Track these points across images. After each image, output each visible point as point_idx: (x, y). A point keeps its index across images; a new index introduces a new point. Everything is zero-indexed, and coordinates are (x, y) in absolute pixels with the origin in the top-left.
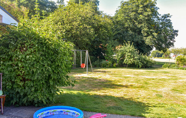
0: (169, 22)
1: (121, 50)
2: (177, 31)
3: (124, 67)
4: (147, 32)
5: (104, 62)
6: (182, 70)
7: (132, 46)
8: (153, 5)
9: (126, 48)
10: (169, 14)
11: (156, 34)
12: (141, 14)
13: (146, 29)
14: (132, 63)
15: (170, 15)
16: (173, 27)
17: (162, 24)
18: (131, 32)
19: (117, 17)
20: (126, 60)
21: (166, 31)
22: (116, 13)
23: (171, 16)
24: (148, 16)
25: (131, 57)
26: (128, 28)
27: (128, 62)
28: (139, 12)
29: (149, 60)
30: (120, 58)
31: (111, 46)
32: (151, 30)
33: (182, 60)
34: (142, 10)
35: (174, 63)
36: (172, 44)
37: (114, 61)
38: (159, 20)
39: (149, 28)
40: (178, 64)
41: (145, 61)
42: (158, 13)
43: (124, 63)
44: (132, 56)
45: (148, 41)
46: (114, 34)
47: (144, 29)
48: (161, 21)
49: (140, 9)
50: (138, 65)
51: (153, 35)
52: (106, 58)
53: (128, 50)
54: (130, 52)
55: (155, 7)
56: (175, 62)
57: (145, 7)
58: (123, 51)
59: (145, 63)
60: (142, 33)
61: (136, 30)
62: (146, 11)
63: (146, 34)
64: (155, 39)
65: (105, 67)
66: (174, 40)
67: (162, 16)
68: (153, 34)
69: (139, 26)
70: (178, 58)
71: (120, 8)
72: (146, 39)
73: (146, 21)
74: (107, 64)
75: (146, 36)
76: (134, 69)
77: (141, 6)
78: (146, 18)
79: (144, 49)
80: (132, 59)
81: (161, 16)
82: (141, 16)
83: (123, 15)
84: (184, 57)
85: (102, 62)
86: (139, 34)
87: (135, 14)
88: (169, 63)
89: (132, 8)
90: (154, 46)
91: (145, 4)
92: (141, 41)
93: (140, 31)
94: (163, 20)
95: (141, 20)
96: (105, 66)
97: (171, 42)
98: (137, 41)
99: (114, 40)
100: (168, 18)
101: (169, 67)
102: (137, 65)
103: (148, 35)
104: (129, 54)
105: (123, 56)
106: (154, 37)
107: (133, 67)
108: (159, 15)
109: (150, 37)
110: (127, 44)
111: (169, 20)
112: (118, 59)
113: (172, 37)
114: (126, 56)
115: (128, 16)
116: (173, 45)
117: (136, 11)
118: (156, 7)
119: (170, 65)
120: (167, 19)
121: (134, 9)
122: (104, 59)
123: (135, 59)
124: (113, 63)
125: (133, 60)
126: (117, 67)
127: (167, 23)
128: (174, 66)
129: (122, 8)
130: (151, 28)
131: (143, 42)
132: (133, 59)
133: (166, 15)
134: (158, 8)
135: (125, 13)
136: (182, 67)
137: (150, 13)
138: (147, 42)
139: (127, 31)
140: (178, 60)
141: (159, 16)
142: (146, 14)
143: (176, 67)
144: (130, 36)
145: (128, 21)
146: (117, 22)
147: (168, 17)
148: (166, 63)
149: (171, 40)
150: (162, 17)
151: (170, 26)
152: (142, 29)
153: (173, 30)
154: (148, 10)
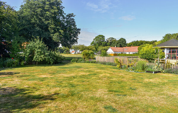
0: (74, 21)
1: (29, 46)
2: (79, 30)
3: (33, 64)
4: (54, 29)
5: (9, 60)
6: (88, 64)
7: (41, 41)
8: (58, 4)
9: (35, 44)
10: (73, 14)
11: (62, 31)
12: (48, 10)
13: (52, 26)
14: (43, 59)
15: (74, 15)
16: (76, 25)
17: (67, 22)
18: (38, 29)
19: (22, 12)
20: (36, 57)
21: (70, 30)
22: (21, 7)
23: (75, 15)
24: (55, 13)
25: (41, 54)
26: (34, 24)
27: (38, 59)
28: (45, 8)
29: (59, 55)
30: (29, 55)
31: (17, 42)
32: (58, 27)
33: (87, 54)
34: (49, 7)
36: (76, 41)
37: (21, 59)
38: (64, 18)
39: (56, 25)
40: (85, 58)
41: (55, 57)
42: (63, 12)
43: (34, 60)
44: (42, 52)
45: (55, 37)
46: (20, 29)
47: (51, 26)
48: (65, 20)
49: (47, 6)
50: (49, 61)
52: (11, 56)
53: (38, 46)
54: (39, 48)
55: (60, 6)
56: (82, 57)
57: (51, 5)
58: (32, 47)
59: (55, 59)
60: (49, 30)
61: (43, 26)
62: (53, 8)
63: (53, 31)
64: (61, 36)
65: (10, 67)
66: (77, 37)
67: (67, 15)
68: (60, 31)
69: (46, 22)
70: (84, 53)
71: (26, 3)
72: (53, 36)
73: (53, 18)
74: (14, 63)
75: (53, 33)
76: (45, 66)
77: (48, 3)
78: (53, 15)
79: (51, 45)
80: (42, 56)
81: (66, 15)
82: (47, 12)
83: (29, 10)
84: (88, 52)
85: (6, 61)
86: (46, 31)
87: (41, 11)
88: (77, 58)
89: (38, 4)
90: (60, 42)
91: (51, 2)
92: (49, 37)
93: (48, 27)
94: (68, 18)
95: (48, 17)
96: (11, 66)
97: (75, 39)
98: (45, 37)
99: (20, 36)
100: (72, 17)
101: (76, 62)
102: (48, 62)
103: (55, 32)
104: (39, 50)
105: (32, 53)
106: (60, 34)
107: (42, 64)
108: (64, 14)
109: (57, 34)
110: (35, 40)
111: (73, 19)
112: (26, 57)
113: (76, 35)
114: (36, 52)
115: (34, 11)
116: (77, 42)
117: (43, 8)
118: (62, 6)
119: (77, 60)
120: (71, 18)
121: (41, 5)
122: (9, 57)
123: (46, 56)
124: (20, 61)
125: (43, 57)
126: (25, 65)
127: (71, 22)
128: (81, 61)
129: (28, 3)
130: (58, 26)
131: (51, 38)
132: (43, 55)
133: (70, 14)
134: (64, 7)
135: (31, 8)
136: (88, 60)
137: (56, 11)
138: (54, 38)
139: (34, 27)
140: (84, 55)
142: (52, 11)
143: (83, 61)
144: (37, 32)
145: (35, 16)
146: (23, 18)
147: (72, 16)
148: (74, 57)
149: (75, 37)
150: (67, 16)
151: (74, 25)
153: (76, 28)
154: (55, 7)
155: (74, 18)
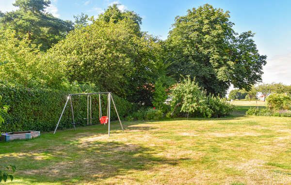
0: (252, 44)
1: (176, 90)
2: (264, 57)
3: (184, 117)
4: (218, 61)
5: (151, 110)
6: (278, 118)
7: (193, 82)
8: (224, 20)
9: (184, 86)
10: (250, 32)
11: (232, 63)
12: (208, 33)
13: (216, 57)
14: (195, 110)
15: (252, 33)
16: (257, 51)
17: (240, 47)
18: (193, 63)
19: (171, 41)
20: (186, 106)
21: (248, 58)
22: (169, 34)
23: (254, 34)
24: (219, 35)
25: (193, 101)
26: (188, 56)
27: (188, 110)
28: (203, 31)
29: (224, 103)
30: (176, 103)
31: (162, 84)
32: (225, 57)
33: (276, 101)
34: (209, 28)
35: (264, 107)
36: (259, 77)
37: (167, 109)
38: (236, 41)
39: (221, 55)
40: (271, 108)
41: (218, 105)
42: (234, 32)
43: (183, 111)
44: (195, 99)
45: (221, 74)
46: (167, 66)
47: (213, 56)
48: (238, 43)
49: (206, 26)
50: (206, 113)
51: (228, 65)
52: (154, 105)
53: (188, 90)
54: (190, 92)
55: (228, 22)
56: (266, 105)
57: (213, 23)
58: (180, 91)
59: (218, 108)
60: (210, 63)
61: (201, 58)
62: (215, 29)
63: (217, 64)
64: (231, 71)
65: (151, 120)
66: (262, 70)
67: (240, 35)
68: (228, 62)
69: (206, 52)
70: (271, 99)
71: (175, 27)
72: (218, 72)
73: (216, 43)
74: (156, 115)
75: (218, 68)
76: (199, 120)
77: (206, 21)
78: (216, 40)
79: (215, 87)
80: (194, 104)
81: (238, 36)
82: (207, 36)
83: (179, 37)
84: (279, 96)
85: (147, 111)
86: (206, 65)
87: (198, 35)
88: (256, 107)
89: (193, 26)
90: (230, 82)
91: (212, 19)
92: (210, 74)
93: (208, 59)
94: (242, 41)
95: (208, 43)
96: (152, 118)
97: (257, 74)
98: (204, 75)
99: (168, 75)
100: (249, 38)
101: (256, 114)
102: (204, 114)
103: (220, 66)
104: (190, 96)
105: (180, 100)
106: (229, 68)
107: (198, 117)
108: (235, 34)
109: (224, 68)
110: (185, 80)
111: (251, 40)
112: (171, 106)
113: (258, 67)
114: (185, 99)
115: (187, 38)
116: (261, 79)
117: (199, 30)
118: (230, 22)
119: (258, 111)
120: (247, 40)
121: (196, 27)
122: (152, 106)
123: (200, 104)
124: (166, 112)
125: (196, 105)
126: (172, 118)
127: (248, 46)
128: (265, 112)
129: (178, 27)
130: (226, 55)
131: (214, 76)
132: (196, 104)
133: (245, 33)
134: (233, 24)
135: (182, 33)
136: (278, 112)
137: (220, 31)
138: (219, 76)
139: (187, 61)
140: (270, 101)
141: (236, 36)
142: (214, 33)
143: (268, 113)
144: (193, 68)
145: (188, 45)
146: (172, 48)
147: (249, 36)
148: (252, 107)
149: (257, 71)
150: (240, 37)
151: (254, 50)
152: (210, 57)
153: (259, 55)
154: (218, 26)
155: (253, 39)
